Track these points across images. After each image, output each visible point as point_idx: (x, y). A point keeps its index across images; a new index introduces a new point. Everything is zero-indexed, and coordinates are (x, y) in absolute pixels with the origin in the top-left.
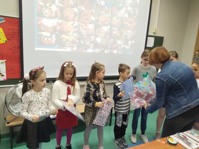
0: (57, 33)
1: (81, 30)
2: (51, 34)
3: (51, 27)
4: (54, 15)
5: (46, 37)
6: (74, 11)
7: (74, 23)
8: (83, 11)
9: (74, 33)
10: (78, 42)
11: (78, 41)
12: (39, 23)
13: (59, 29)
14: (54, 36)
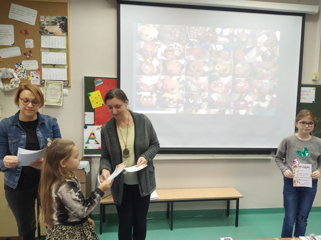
0: (158, 91)
2: (152, 94)
3: (152, 86)
5: (145, 97)
6: (180, 63)
7: (181, 78)
8: (193, 61)
9: (179, 90)
10: (185, 101)
11: (185, 99)
12: (138, 82)
13: (161, 86)
14: (155, 95)
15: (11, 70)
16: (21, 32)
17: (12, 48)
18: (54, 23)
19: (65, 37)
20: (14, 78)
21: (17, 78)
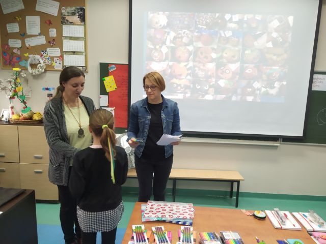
16: (46, 22)
18: (74, 14)
19: (83, 27)
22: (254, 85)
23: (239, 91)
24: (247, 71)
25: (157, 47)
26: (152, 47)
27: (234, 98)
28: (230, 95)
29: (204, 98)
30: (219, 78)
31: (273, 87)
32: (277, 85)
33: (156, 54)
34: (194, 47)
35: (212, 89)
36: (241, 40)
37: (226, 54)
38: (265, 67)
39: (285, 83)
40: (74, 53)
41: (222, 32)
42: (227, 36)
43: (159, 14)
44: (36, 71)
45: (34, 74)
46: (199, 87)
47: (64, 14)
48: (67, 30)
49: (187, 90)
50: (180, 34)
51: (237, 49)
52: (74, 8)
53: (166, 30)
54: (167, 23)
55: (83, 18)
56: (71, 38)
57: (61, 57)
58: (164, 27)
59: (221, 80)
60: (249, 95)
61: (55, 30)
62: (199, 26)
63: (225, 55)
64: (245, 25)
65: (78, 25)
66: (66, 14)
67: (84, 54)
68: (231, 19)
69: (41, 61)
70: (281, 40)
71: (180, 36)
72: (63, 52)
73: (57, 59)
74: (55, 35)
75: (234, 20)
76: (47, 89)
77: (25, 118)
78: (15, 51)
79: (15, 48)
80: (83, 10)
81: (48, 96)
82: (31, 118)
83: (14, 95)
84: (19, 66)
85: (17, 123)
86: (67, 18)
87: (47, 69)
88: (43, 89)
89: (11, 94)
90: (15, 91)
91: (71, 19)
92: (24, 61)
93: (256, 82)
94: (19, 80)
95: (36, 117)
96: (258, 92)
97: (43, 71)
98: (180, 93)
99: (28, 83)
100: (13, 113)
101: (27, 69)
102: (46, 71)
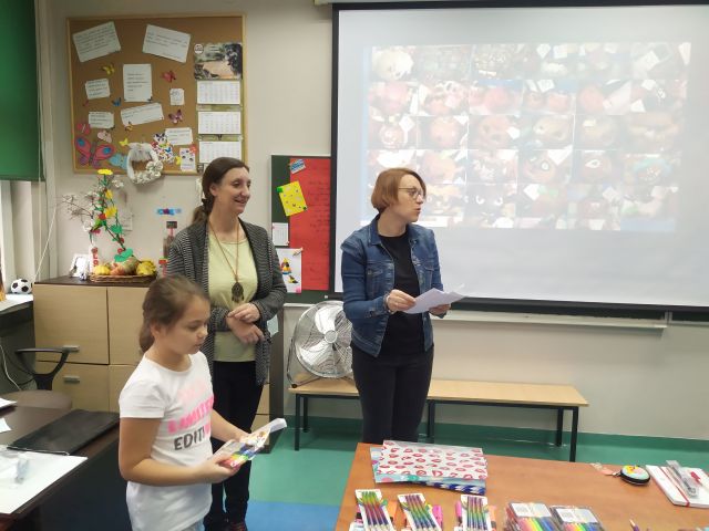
1: (476, 168)
4: (406, 141)
15: (147, 147)
16: (163, 77)
17: (149, 106)
18: (219, 57)
20: (151, 160)
21: (156, 161)
22: (604, 195)
23: (572, 208)
24: (589, 164)
25: (392, 119)
26: (380, 119)
27: (561, 225)
28: (553, 216)
29: (494, 226)
30: (525, 181)
31: (647, 199)
32: (656, 192)
33: (389, 134)
34: (470, 115)
35: (511, 207)
36: (574, 98)
37: (541, 128)
38: (628, 156)
39: (674, 189)
40: (220, 137)
41: (530, 82)
42: (543, 90)
43: (393, 50)
44: (145, 176)
45: (140, 181)
46: (482, 202)
47: (199, 58)
48: (206, 92)
49: (457, 209)
50: (440, 89)
51: (564, 117)
52: (220, 45)
53: (409, 83)
54: (412, 69)
55: (238, 65)
56: (215, 107)
57: (195, 147)
58: (406, 77)
59: (531, 185)
60: (595, 216)
61: (181, 91)
62: (481, 71)
63: (538, 131)
64: (582, 67)
65: (228, 80)
66: (205, 58)
67: (241, 138)
68: (551, 53)
69: (155, 155)
70: (663, 96)
71: (439, 94)
72: (198, 137)
73: (185, 150)
74: (182, 103)
75: (557, 56)
76: (167, 212)
77: (122, 273)
78: (101, 136)
79: (102, 130)
80: (238, 48)
81: (168, 227)
82: (133, 272)
83: (100, 225)
84: (109, 166)
85: (105, 282)
86: (206, 66)
87: (166, 172)
88: (159, 211)
89: (93, 223)
90: (102, 217)
91: (213, 67)
92: (119, 156)
93: (610, 189)
94: (110, 194)
95: (143, 270)
96: (615, 210)
97: (159, 175)
98: (442, 215)
99: (126, 201)
100: (96, 263)
101: (124, 173)
102: (163, 175)
